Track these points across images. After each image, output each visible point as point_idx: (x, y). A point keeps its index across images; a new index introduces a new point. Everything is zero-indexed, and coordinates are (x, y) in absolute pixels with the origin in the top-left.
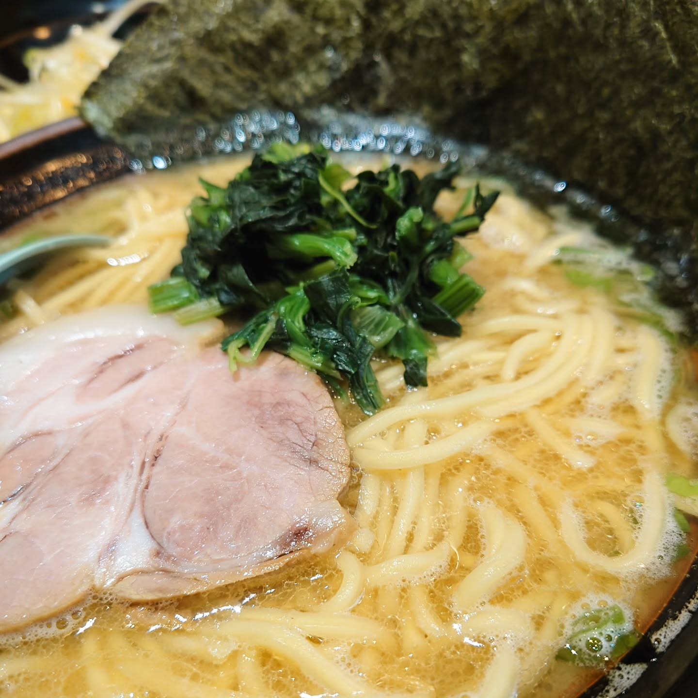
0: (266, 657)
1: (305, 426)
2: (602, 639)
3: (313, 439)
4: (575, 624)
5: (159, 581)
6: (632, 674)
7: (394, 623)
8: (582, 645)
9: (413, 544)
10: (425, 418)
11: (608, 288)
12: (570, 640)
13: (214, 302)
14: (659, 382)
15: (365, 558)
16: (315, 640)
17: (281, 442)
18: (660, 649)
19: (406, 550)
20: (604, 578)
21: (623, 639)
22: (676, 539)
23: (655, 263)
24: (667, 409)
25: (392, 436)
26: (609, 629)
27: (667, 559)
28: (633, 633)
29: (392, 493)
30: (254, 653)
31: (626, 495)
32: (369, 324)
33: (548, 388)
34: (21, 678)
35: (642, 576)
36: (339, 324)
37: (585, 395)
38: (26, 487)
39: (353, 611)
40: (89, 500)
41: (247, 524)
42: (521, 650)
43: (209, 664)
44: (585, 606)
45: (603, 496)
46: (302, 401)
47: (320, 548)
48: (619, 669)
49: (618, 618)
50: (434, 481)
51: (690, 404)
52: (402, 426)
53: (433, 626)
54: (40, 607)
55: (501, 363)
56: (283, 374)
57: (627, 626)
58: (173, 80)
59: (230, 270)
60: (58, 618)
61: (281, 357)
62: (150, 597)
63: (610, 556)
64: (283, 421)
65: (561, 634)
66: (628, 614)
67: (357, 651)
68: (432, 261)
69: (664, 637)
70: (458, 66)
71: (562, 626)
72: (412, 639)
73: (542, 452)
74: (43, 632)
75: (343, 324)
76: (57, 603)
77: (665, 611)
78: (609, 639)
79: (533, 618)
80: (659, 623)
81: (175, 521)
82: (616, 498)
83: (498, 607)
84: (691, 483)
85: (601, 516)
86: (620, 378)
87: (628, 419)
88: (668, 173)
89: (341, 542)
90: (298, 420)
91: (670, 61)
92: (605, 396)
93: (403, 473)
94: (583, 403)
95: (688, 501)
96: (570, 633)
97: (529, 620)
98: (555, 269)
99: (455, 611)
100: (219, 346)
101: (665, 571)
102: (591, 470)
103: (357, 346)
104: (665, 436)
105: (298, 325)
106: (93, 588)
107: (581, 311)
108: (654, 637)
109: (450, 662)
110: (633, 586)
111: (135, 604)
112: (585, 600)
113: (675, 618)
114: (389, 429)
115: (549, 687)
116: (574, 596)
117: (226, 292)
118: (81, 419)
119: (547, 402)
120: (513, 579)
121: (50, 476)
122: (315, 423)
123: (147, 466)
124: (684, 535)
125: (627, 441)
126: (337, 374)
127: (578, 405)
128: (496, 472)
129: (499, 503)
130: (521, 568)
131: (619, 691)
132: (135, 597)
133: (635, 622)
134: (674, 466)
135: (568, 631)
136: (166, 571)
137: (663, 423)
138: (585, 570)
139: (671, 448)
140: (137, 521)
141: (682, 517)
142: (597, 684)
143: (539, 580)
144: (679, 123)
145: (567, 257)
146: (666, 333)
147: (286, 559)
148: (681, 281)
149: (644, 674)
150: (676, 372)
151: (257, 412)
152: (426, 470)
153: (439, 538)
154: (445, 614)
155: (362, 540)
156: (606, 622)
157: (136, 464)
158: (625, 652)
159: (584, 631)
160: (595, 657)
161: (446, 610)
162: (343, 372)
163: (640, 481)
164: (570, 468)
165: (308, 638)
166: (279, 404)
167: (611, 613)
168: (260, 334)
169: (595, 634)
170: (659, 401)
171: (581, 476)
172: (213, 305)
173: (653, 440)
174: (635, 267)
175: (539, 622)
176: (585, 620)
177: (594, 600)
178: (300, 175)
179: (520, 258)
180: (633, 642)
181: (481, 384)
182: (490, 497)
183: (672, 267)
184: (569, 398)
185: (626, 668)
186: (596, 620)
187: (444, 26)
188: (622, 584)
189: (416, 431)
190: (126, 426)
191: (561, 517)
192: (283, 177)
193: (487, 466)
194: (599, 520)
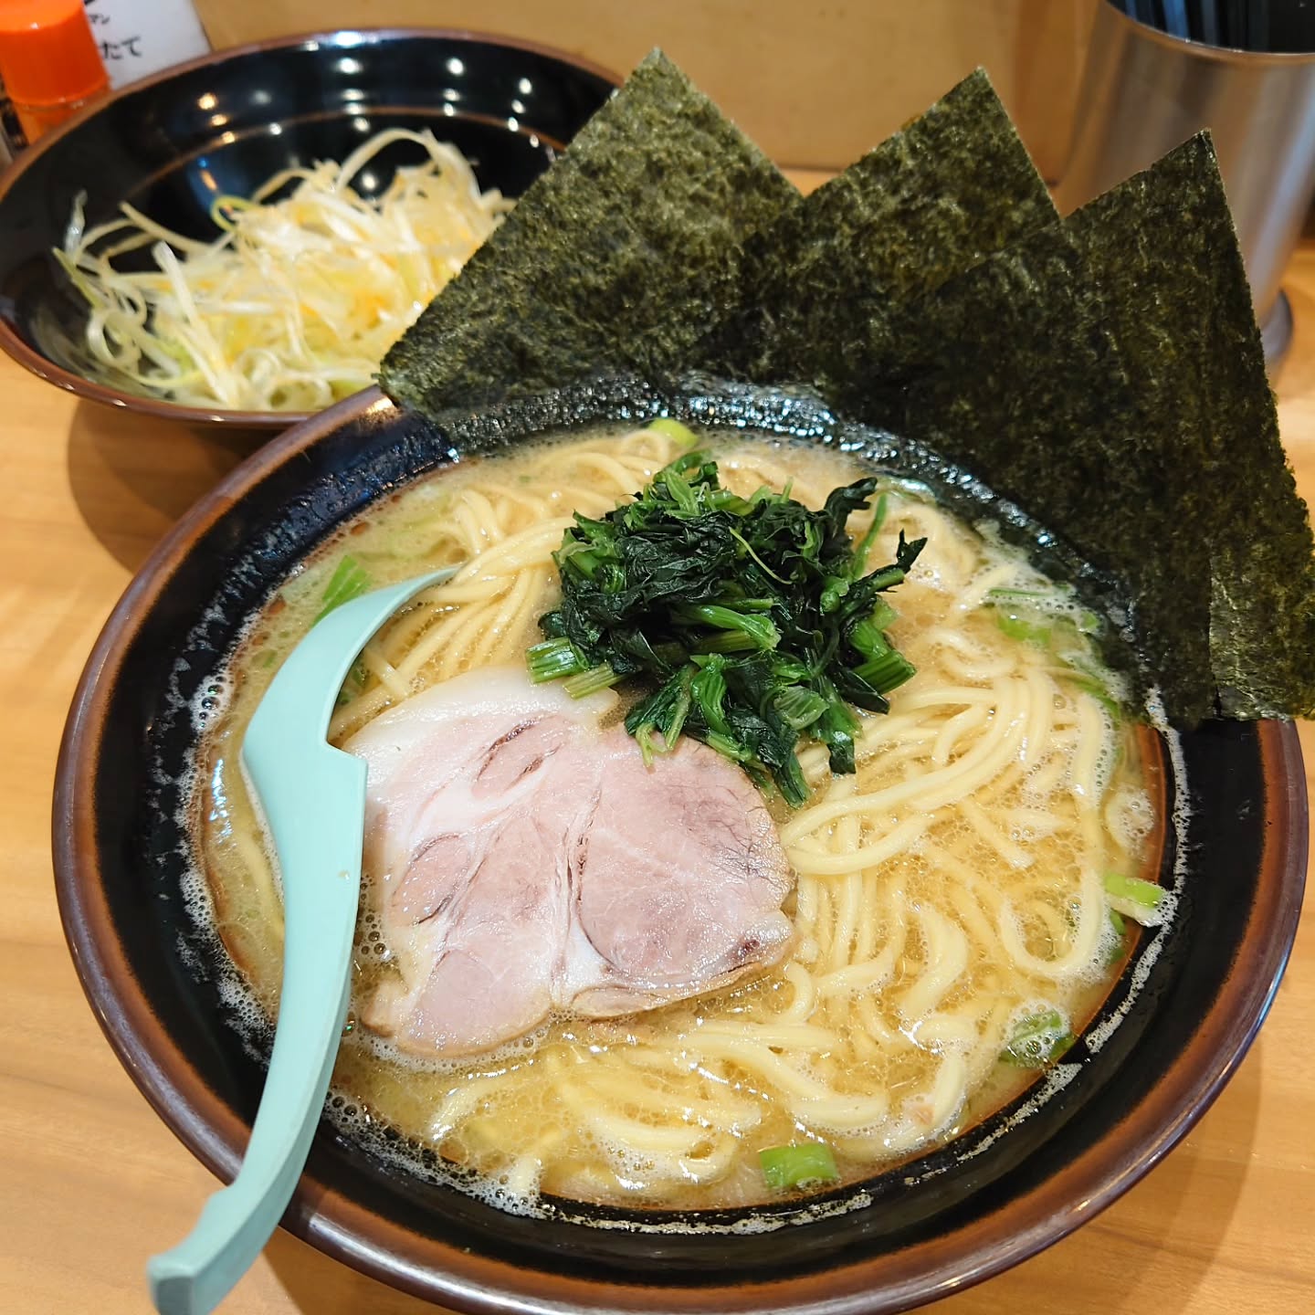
0: (730, 1068)
1: (737, 829)
2: (1041, 1042)
3: (747, 843)
4: (1016, 1028)
5: (616, 997)
6: (1069, 1072)
7: (845, 1032)
8: (1023, 1048)
9: (857, 952)
10: (858, 814)
11: (1045, 640)
12: (1010, 1043)
13: (606, 669)
14: (1099, 766)
15: (811, 968)
16: (777, 1051)
17: (714, 848)
18: (1094, 1050)
19: (850, 961)
20: (1042, 982)
21: (1060, 1041)
22: (1111, 942)
23: (1101, 609)
24: (1107, 797)
25: (823, 835)
26: (1047, 1032)
27: (1102, 962)
28: (1069, 1035)
29: (830, 897)
30: (720, 1063)
31: (1063, 896)
32: (791, 705)
33: (982, 774)
34: (499, 1095)
35: (1078, 980)
36: (762, 711)
37: (1021, 782)
38: (447, 900)
39: (808, 1021)
40: (524, 913)
41: (694, 936)
42: (967, 1054)
43: (676, 1076)
44: (1025, 1011)
45: (1040, 895)
46: (730, 800)
47: (770, 961)
48: (1057, 1069)
49: (1056, 1022)
50: (871, 884)
51: (1130, 791)
52: (834, 824)
53: (883, 1034)
54: (504, 1029)
55: (932, 742)
56: (702, 765)
57: (1064, 1029)
58: (498, 338)
59: (629, 637)
60: (523, 1038)
61: (697, 744)
62: (610, 1014)
63: (1048, 960)
64: (713, 822)
65: (1002, 1038)
66: (1064, 1017)
67: (815, 1058)
68: (853, 623)
69: (1097, 1040)
70: (864, 332)
71: (1004, 1031)
72: (864, 1047)
73: (978, 848)
74: (511, 1051)
75: (766, 711)
76: (521, 1024)
77: (1100, 1013)
78: (1048, 1041)
79: (977, 1023)
80: (1093, 1027)
81: (620, 936)
82: (1054, 899)
83: (944, 1015)
84: (1128, 882)
85: (1039, 917)
86: (1057, 761)
87: (1067, 808)
88: (1115, 505)
89: (789, 953)
90: (730, 821)
91: (1121, 379)
92: (1042, 783)
93: (841, 878)
94: (1020, 791)
95: (1124, 901)
96: (1011, 1037)
97: (973, 1026)
98: (985, 613)
99: (903, 1019)
100: (621, 725)
101: (1100, 975)
102: (1028, 869)
103: (782, 733)
104: (1104, 828)
105: (716, 710)
106: (553, 1007)
107: (1017, 676)
108: (1088, 1039)
109: (899, 1066)
110: (1069, 990)
111: (596, 1021)
112: (1024, 1005)
113: (1108, 1020)
114: (820, 827)
115: (993, 1088)
116: (1014, 1001)
117: (623, 661)
118: (488, 818)
119: (982, 788)
120: (957, 987)
121: (472, 886)
122: (748, 825)
123: (574, 873)
124: (1119, 938)
125: (1066, 835)
126: (763, 767)
127: (1014, 793)
128: (935, 872)
129: (939, 908)
130: (963, 976)
131: (1056, 1089)
132: (597, 1015)
133: (1072, 1024)
134: (1111, 861)
135: (1009, 1035)
136: (619, 987)
137: (1102, 813)
138: (1024, 975)
139: (1109, 842)
140: (579, 936)
141: (1118, 918)
142: (1037, 1083)
143: (980, 985)
144: (1129, 452)
145: (1000, 600)
146: (1109, 702)
147: (740, 972)
148: (1127, 634)
149: (1079, 1073)
150: (1118, 752)
151: (682, 812)
152: (864, 873)
153: (880, 944)
154: (893, 1021)
155: (807, 950)
156: (1044, 1026)
157: (563, 872)
158: (1062, 1053)
159: (1024, 1035)
160: (1035, 1059)
161: (893, 1017)
162: (770, 765)
163: (1077, 880)
164: (1006, 866)
165: (771, 1049)
166: (704, 802)
167: (1049, 1018)
168: (673, 718)
169: (1035, 1038)
170: (1099, 789)
171: (1018, 876)
172: (605, 673)
173: (1091, 834)
174: (1077, 613)
175: (982, 1027)
176: (1024, 1024)
177: (1033, 1005)
178: (709, 536)
179: (947, 599)
180: (1070, 1043)
181: (912, 769)
182: (928, 900)
183: (1117, 616)
184: (1005, 784)
185: (1062, 1068)
186: (1035, 1024)
187: (847, 281)
188: (1059, 988)
189: (849, 830)
190: (539, 826)
191: (1001, 921)
192: (690, 537)
193: (925, 866)
194: (1037, 922)
